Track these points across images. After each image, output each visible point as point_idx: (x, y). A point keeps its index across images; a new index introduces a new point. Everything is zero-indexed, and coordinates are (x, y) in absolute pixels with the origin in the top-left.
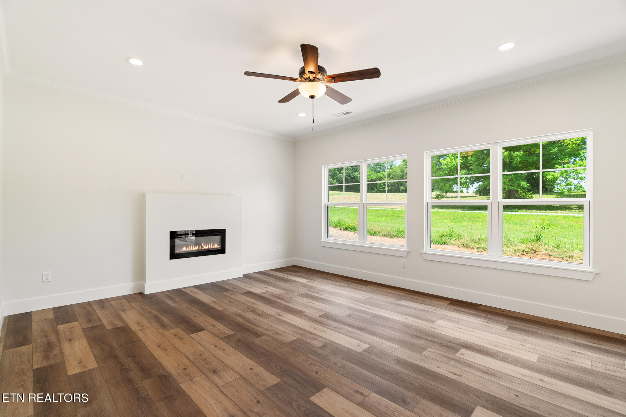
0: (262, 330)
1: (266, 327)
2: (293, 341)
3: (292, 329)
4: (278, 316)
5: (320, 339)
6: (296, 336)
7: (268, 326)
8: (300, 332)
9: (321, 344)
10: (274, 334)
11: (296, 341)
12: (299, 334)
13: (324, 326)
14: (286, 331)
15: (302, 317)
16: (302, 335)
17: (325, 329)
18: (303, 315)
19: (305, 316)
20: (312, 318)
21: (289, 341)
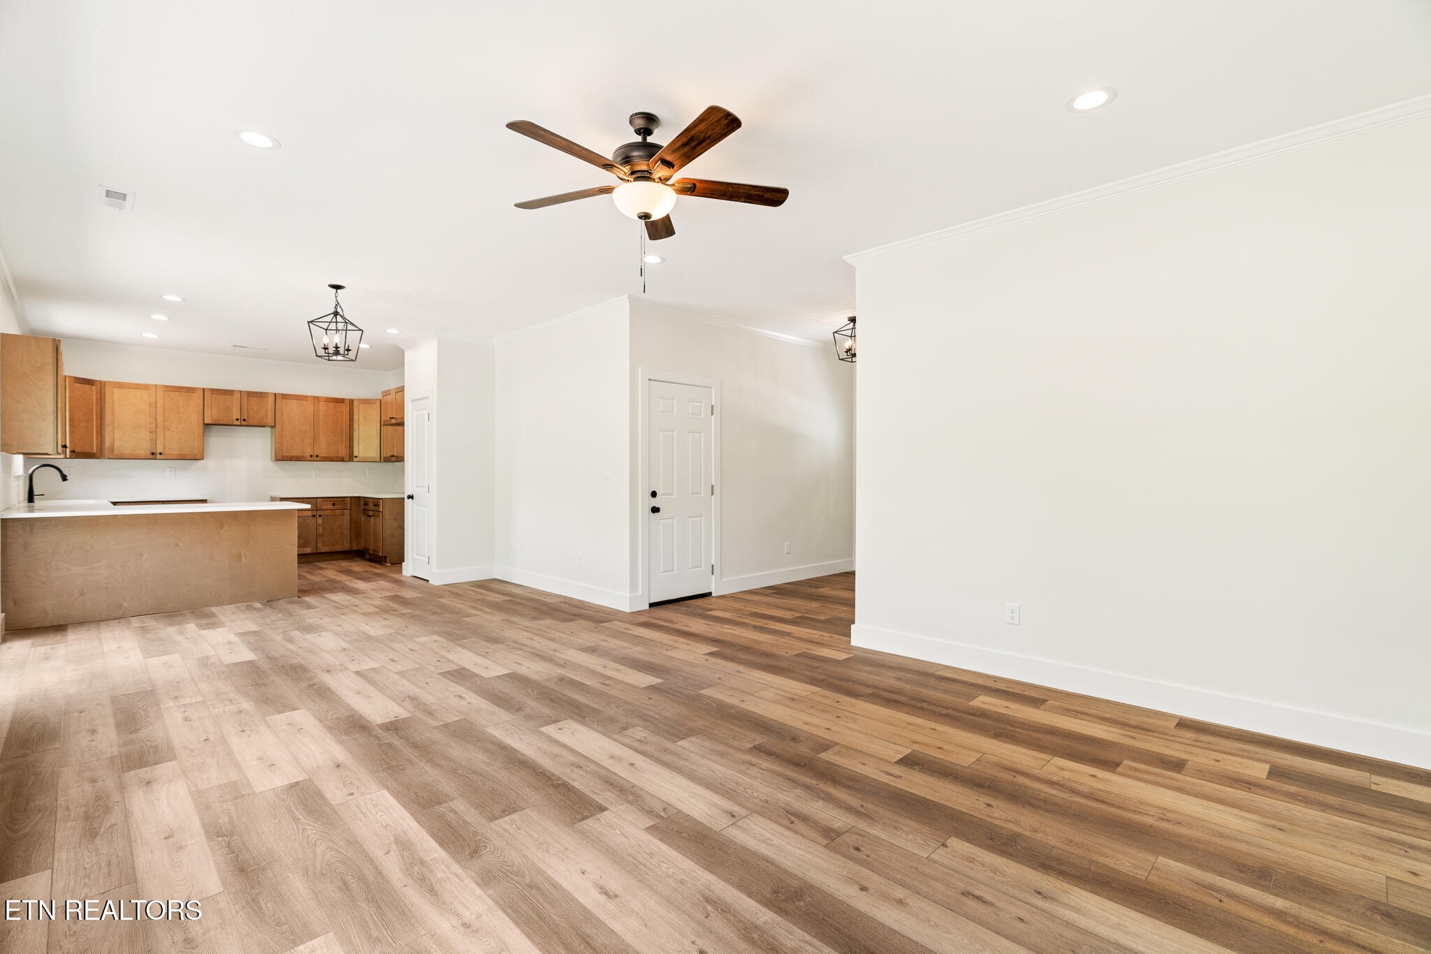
0: (760, 762)
1: (753, 771)
2: (683, 739)
3: (687, 764)
4: (736, 809)
5: (628, 741)
6: (679, 748)
7: (748, 772)
8: (667, 758)
9: (630, 732)
10: (727, 754)
11: (678, 737)
12: (672, 753)
13: (603, 772)
14: (703, 761)
15: (658, 808)
16: (666, 751)
17: (608, 763)
18: (658, 816)
19: (650, 813)
20: (629, 802)
21: (693, 739)
